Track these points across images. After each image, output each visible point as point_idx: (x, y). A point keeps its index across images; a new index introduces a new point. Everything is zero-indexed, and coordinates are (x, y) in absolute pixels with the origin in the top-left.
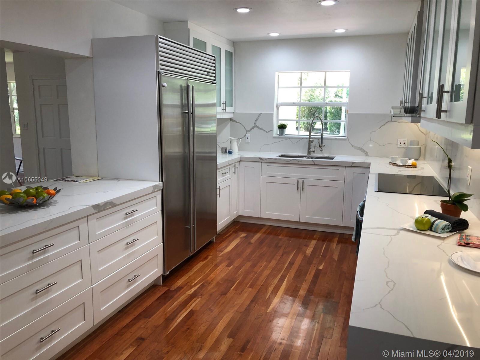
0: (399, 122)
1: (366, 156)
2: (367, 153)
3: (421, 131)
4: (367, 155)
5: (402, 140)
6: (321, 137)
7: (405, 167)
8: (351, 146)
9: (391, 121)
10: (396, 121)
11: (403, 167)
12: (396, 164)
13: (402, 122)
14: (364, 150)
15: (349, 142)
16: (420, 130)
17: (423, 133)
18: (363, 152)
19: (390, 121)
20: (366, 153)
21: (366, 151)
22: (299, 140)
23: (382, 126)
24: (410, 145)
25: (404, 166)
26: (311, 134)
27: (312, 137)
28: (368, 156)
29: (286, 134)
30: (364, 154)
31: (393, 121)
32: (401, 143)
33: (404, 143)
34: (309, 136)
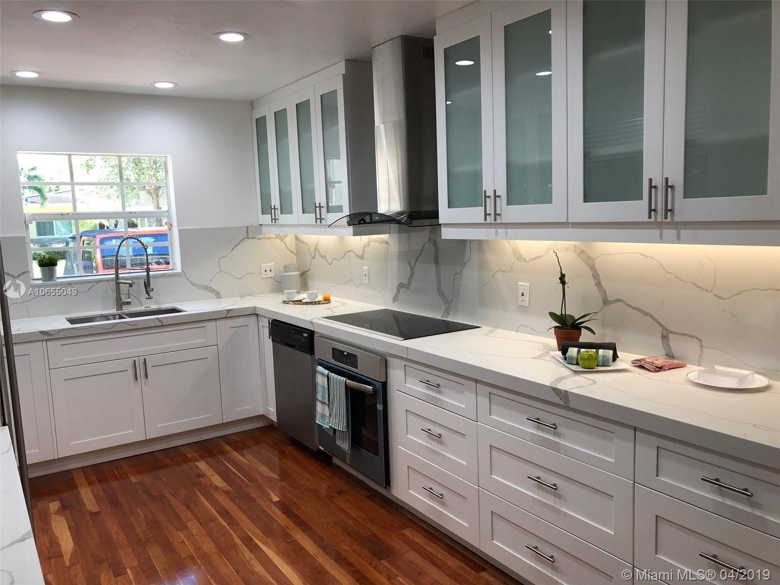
0: (259, 239)
1: (218, 298)
2: (218, 292)
3: (290, 250)
4: (218, 296)
5: (267, 265)
6: (146, 273)
7: (319, 304)
8: (192, 285)
9: (248, 238)
10: (254, 238)
11: (315, 304)
12: (301, 301)
13: (263, 238)
14: (213, 289)
15: (187, 279)
16: (288, 248)
17: (292, 252)
18: (212, 292)
19: (246, 238)
20: (216, 293)
21: (216, 290)
22: (92, 285)
23: (236, 246)
24: (285, 272)
25: (317, 303)
26: (119, 270)
27: (120, 276)
28: (221, 298)
29: (58, 276)
30: (213, 295)
31: (250, 238)
32: (266, 271)
33: (271, 271)
34: (114, 276)
